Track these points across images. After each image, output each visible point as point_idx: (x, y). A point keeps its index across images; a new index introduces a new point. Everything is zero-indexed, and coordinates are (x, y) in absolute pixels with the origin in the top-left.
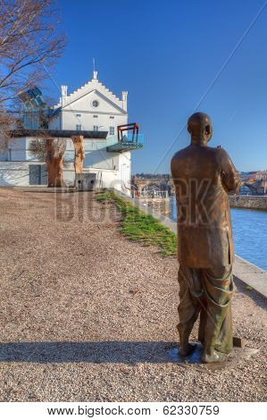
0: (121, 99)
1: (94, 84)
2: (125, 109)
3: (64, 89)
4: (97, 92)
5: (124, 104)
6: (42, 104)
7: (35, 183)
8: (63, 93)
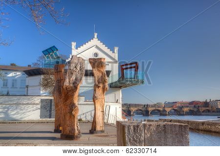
0: (114, 52)
1: (95, 41)
2: (117, 58)
3: (74, 44)
4: (97, 47)
5: (116, 56)
6: (58, 58)
7: (46, 117)
8: (73, 47)
